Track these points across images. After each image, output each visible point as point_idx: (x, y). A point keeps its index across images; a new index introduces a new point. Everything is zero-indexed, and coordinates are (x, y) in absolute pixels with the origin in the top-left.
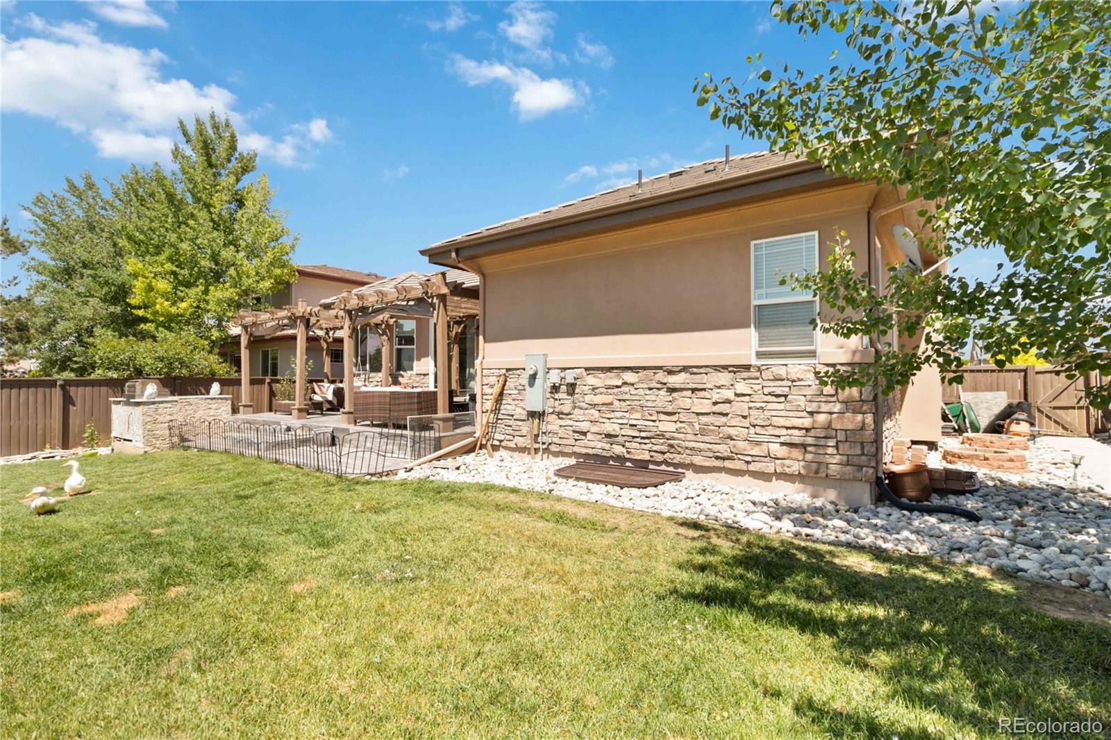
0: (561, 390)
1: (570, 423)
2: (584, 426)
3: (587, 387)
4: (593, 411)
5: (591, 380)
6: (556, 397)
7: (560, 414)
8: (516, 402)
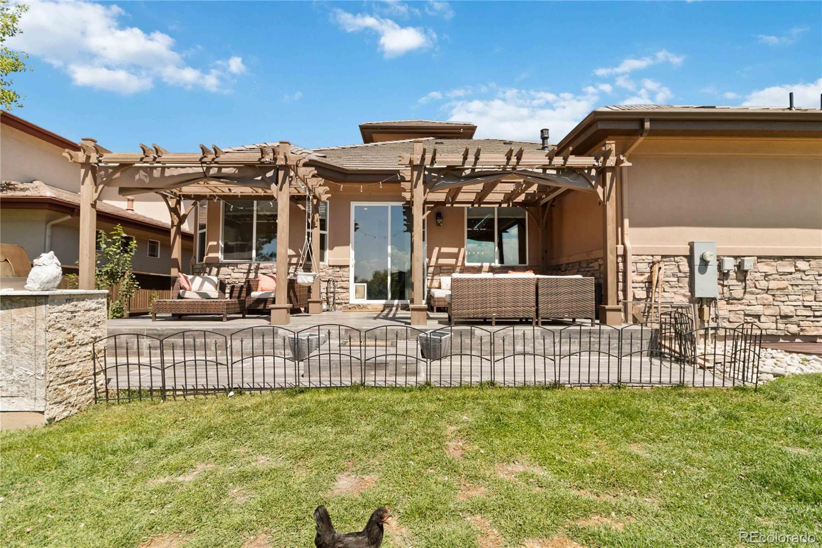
0: (731, 277)
1: (743, 307)
2: (758, 309)
3: (758, 274)
4: (765, 296)
5: (764, 267)
6: (726, 283)
7: (729, 300)
8: (675, 290)
